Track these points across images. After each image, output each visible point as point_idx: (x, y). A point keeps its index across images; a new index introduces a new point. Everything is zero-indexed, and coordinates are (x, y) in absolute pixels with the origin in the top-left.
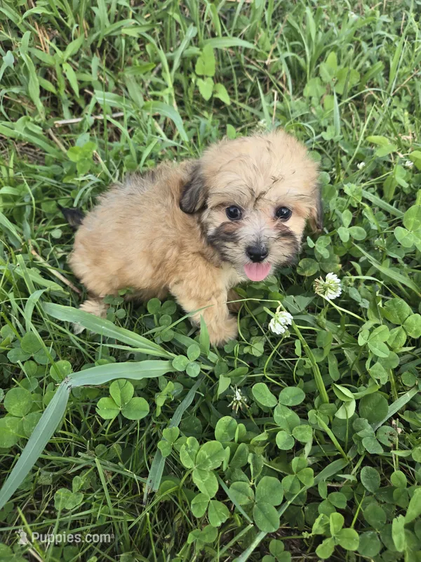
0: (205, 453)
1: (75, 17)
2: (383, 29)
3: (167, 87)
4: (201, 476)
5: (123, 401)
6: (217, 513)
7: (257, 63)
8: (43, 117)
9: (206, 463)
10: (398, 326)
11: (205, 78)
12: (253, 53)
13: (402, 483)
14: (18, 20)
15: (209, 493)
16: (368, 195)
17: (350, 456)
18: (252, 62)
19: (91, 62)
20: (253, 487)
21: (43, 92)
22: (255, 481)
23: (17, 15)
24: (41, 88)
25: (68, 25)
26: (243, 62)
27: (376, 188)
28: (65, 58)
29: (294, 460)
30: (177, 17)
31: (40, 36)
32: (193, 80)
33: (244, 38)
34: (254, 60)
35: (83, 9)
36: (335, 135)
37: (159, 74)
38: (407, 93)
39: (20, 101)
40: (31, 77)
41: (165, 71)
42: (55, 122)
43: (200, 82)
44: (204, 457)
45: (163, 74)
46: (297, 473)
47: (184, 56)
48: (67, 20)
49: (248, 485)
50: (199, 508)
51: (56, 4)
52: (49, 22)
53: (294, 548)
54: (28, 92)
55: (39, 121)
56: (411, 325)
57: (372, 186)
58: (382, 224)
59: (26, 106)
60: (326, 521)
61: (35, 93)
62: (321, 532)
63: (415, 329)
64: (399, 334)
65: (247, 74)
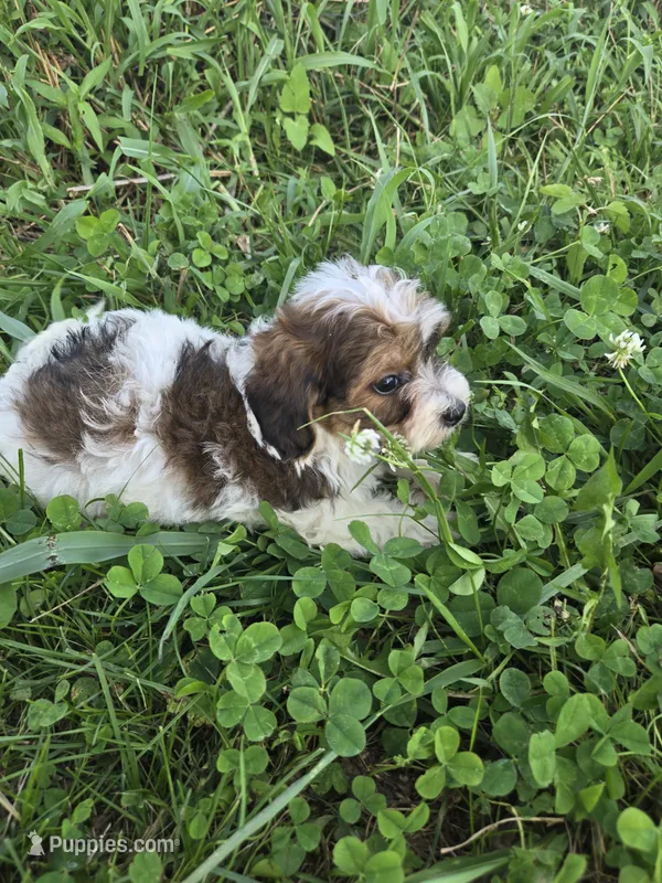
0: (251, 639)
1: (99, 35)
2: (580, 30)
3: (239, 131)
4: (241, 673)
5: (145, 577)
6: (260, 724)
7: (378, 89)
8: (51, 182)
9: (251, 653)
10: (560, 455)
11: (296, 116)
12: (373, 77)
13: (561, 690)
14: (9, 39)
15: (250, 695)
16: (541, 274)
17: (489, 656)
18: (372, 90)
19: (120, 98)
20: (324, 695)
21: (50, 146)
22: (329, 685)
23: (7, 32)
24: (46, 139)
25: (88, 45)
26: (357, 90)
27: (555, 264)
28: (83, 94)
29: (391, 654)
30: (254, 27)
31: (45, 62)
32: (277, 120)
33: (361, 54)
34: (374, 87)
35: (110, 22)
36: (491, 186)
37: (229, 115)
38: (615, 123)
39: (18, 162)
40: (30, 122)
41: (237, 110)
42: (69, 189)
43: (288, 124)
44: (249, 646)
45: (234, 114)
46: (398, 675)
47: (263, 85)
48: (85, 39)
49: (317, 692)
50: (230, 715)
51: (68, 16)
52: (60, 44)
53: (400, 796)
54: (26, 146)
55: (45, 188)
56: (579, 452)
57: (550, 261)
58: (555, 312)
59: (26, 167)
60: (430, 738)
61: (38, 148)
62: (424, 755)
63: (585, 458)
64: (563, 467)
65: (364, 108)
